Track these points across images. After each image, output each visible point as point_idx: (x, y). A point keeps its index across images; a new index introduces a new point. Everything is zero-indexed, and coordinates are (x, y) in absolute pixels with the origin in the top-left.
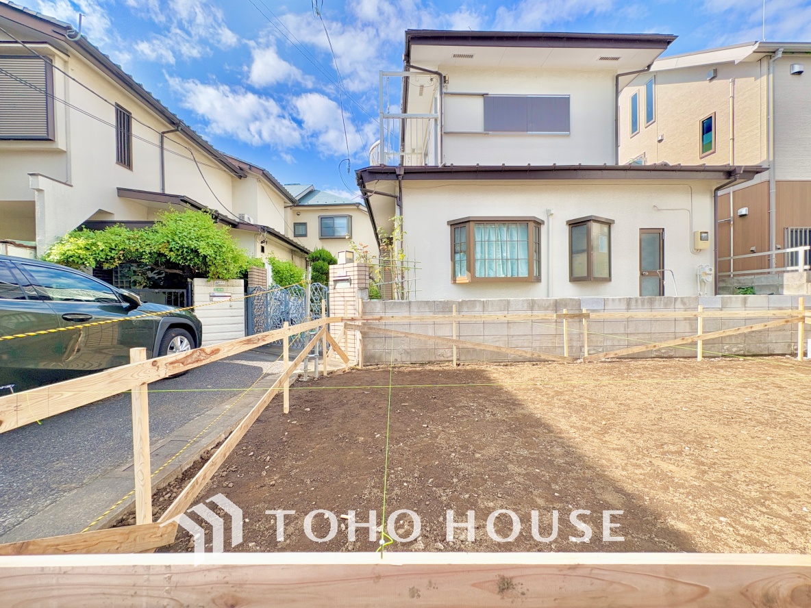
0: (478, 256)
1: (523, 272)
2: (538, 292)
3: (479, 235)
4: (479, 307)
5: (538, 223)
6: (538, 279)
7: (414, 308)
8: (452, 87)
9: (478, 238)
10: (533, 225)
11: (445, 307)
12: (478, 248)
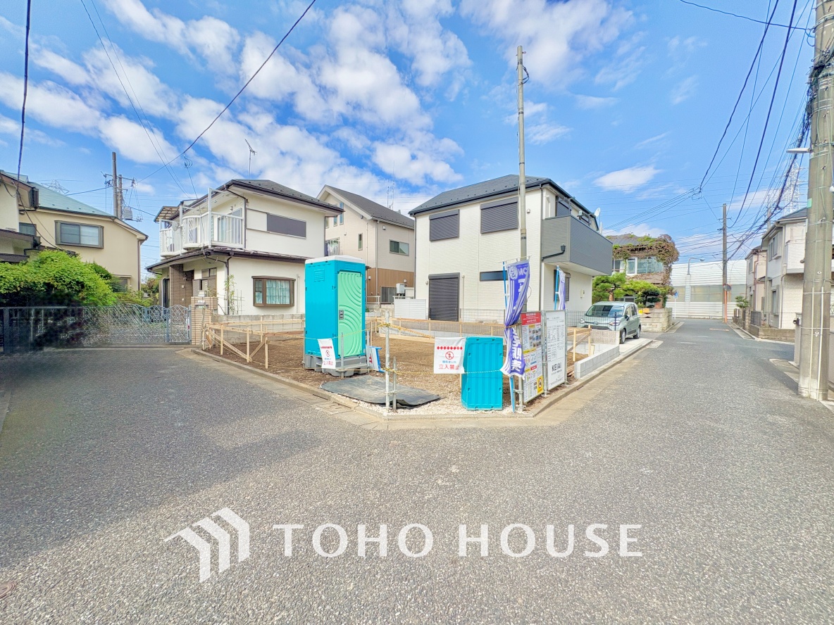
0: (268, 294)
1: (288, 302)
2: (293, 311)
3: (268, 284)
4: (271, 318)
5: (293, 281)
6: (293, 305)
7: (242, 318)
8: (250, 206)
9: (267, 286)
10: (291, 282)
11: (257, 318)
12: (268, 290)
